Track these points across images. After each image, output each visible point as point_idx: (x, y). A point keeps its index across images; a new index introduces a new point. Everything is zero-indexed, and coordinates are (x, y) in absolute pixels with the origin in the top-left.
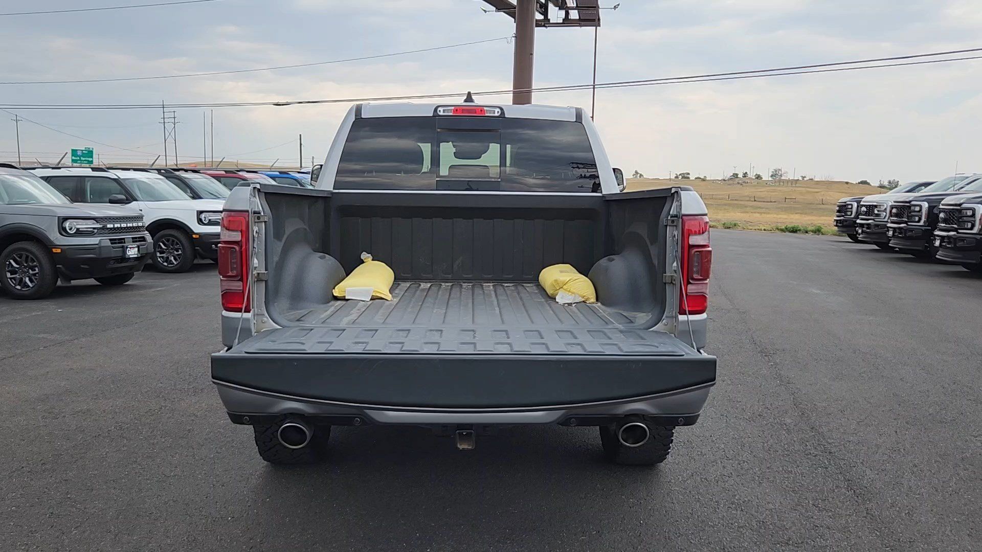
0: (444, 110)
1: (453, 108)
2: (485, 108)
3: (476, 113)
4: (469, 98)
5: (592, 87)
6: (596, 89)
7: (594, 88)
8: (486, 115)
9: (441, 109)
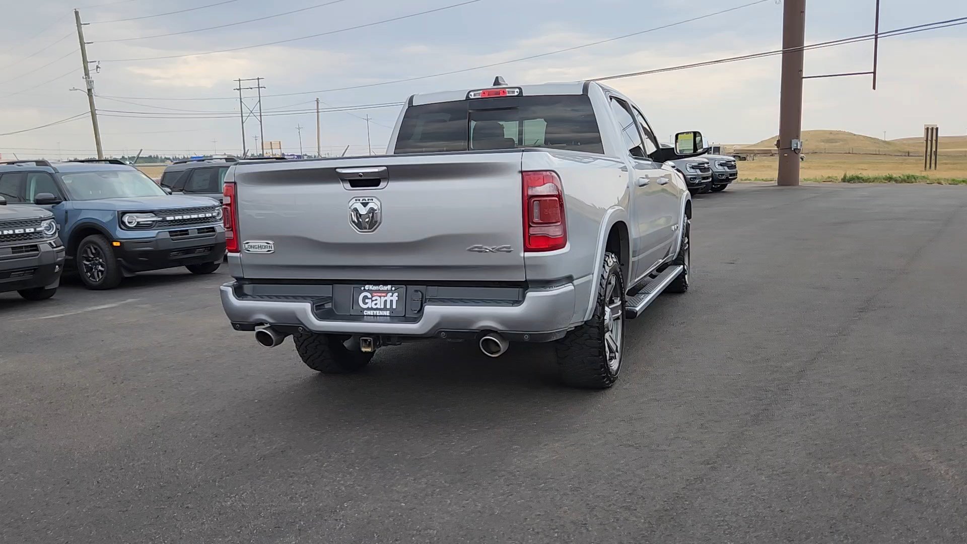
0: (474, 94)
1: (481, 92)
2: (507, 90)
3: (499, 94)
4: (497, 82)
5: (874, 37)
6: (878, 39)
7: (876, 39)
8: (508, 95)
9: (472, 93)
